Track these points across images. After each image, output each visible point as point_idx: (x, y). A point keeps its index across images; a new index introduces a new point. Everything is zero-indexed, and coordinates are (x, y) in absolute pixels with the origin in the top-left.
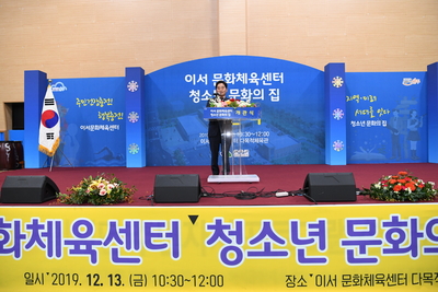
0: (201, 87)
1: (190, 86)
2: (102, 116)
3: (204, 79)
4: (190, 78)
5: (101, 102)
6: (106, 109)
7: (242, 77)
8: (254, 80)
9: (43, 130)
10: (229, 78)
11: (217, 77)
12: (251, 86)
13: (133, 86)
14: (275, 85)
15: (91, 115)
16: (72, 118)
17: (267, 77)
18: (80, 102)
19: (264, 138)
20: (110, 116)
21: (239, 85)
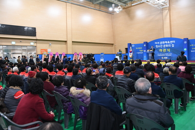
0: (158, 45)
1: (156, 44)
2: (140, 51)
3: (158, 43)
4: (156, 43)
5: (140, 48)
6: (141, 49)
7: (166, 42)
8: (169, 43)
9: (130, 54)
10: (163, 42)
11: (161, 43)
12: (168, 44)
13: (145, 45)
14: (173, 43)
15: (138, 51)
16: (135, 51)
17: (172, 42)
18: (137, 48)
19: (170, 55)
20: (141, 51)
21: (165, 44)
